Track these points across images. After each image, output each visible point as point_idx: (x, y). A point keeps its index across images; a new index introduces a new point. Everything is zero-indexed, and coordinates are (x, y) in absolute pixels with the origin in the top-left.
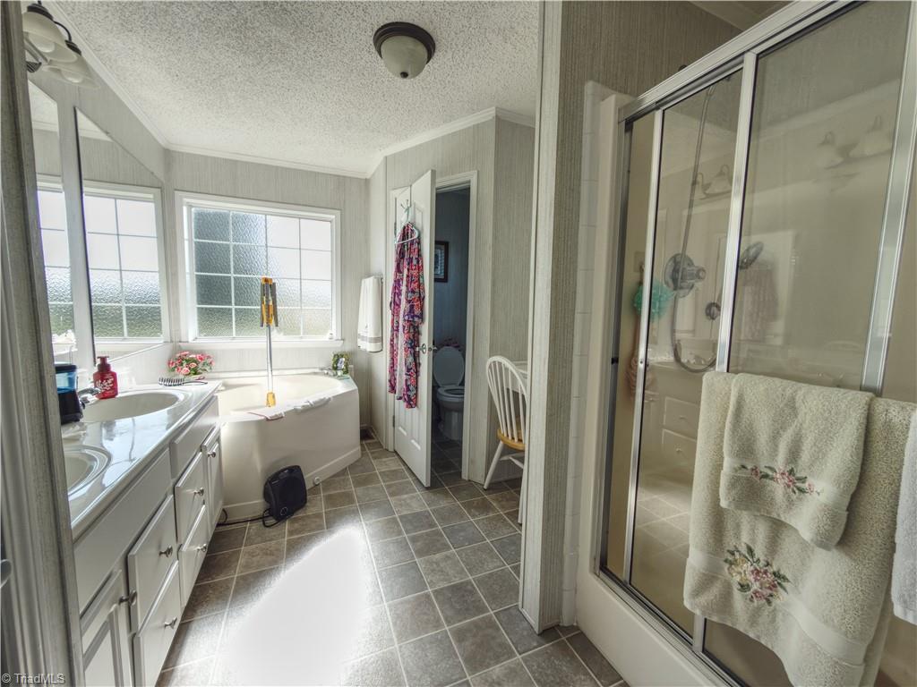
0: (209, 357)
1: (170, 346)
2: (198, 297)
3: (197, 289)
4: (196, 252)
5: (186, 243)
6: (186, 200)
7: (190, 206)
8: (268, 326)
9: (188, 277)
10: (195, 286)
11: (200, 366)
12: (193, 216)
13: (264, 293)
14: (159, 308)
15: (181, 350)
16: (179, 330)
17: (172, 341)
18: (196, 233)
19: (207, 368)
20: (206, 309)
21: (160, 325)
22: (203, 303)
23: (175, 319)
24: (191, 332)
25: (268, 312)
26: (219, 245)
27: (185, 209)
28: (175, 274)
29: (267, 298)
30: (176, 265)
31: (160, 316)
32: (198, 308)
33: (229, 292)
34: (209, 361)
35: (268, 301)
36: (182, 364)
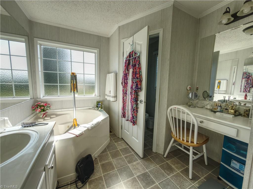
0: (49, 104)
1: (33, 100)
2: (44, 81)
3: (44, 78)
4: (43, 63)
5: (39, 59)
6: (39, 42)
7: (41, 45)
8: (74, 92)
9: (40, 73)
10: (43, 76)
11: (46, 108)
12: (42, 49)
13: (72, 79)
14: (28, 85)
15: (37, 101)
16: (36, 93)
17: (34, 98)
18: (43, 55)
19: (48, 109)
20: (48, 85)
21: (28, 91)
22: (46, 83)
23: (35, 89)
24: (42, 95)
25: (74, 87)
26: (53, 60)
27: (38, 46)
28: (35, 71)
29: (73, 81)
30: (35, 68)
31: (29, 88)
32: (45, 85)
33: (57, 78)
34: (49, 106)
35: (74, 82)
36: (38, 108)
